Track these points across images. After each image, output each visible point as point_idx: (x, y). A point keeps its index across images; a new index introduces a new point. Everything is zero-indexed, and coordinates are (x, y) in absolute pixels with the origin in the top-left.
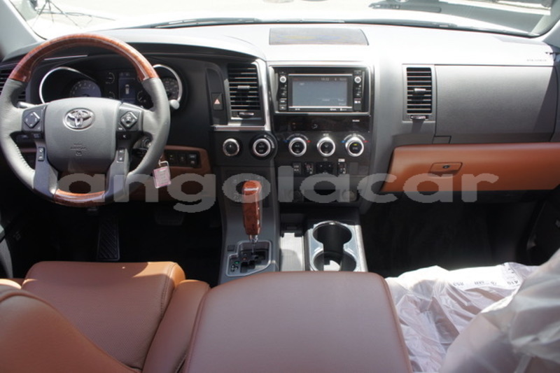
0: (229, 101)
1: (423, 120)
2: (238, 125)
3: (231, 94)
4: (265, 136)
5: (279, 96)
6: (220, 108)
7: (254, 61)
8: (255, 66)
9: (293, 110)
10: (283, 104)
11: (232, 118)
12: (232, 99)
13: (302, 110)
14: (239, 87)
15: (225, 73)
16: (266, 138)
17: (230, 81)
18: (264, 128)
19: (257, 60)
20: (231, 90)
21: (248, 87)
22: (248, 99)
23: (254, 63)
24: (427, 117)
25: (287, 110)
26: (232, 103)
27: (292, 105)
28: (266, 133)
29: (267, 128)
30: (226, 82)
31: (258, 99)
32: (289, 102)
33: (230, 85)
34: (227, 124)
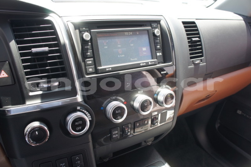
0: (22, 71)
1: (199, 63)
2: (38, 102)
3: (24, 61)
4: (79, 108)
5: (84, 57)
6: (10, 82)
7: (48, 16)
8: (49, 22)
9: (104, 71)
10: (90, 65)
11: (31, 94)
12: (25, 67)
13: (114, 69)
14: (34, 50)
15: (9, 32)
16: (79, 111)
17: (18, 43)
18: (76, 99)
19: (51, 14)
20: (22, 55)
21: (46, 49)
22: (47, 65)
23: (47, 18)
24: (201, 60)
25: (97, 71)
26: (27, 74)
27: (101, 66)
28: (78, 104)
29: (79, 98)
30: (13, 45)
31: (61, 63)
32: (96, 63)
33: (20, 49)
34: (24, 103)
